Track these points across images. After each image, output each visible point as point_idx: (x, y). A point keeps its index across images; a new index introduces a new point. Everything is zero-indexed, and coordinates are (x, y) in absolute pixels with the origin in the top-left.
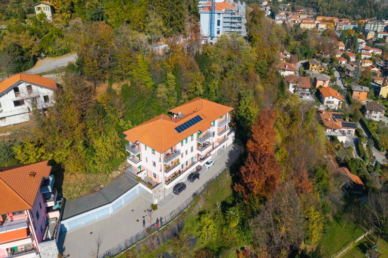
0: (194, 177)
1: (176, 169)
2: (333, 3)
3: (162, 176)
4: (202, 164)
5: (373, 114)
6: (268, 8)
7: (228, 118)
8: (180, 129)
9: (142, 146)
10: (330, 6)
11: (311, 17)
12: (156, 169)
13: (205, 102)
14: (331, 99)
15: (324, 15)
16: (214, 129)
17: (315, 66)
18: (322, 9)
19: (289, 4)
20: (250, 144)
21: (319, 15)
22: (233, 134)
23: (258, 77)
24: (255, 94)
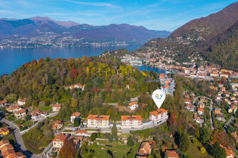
0: (160, 122)
1: (158, 119)
2: (231, 63)
3: (155, 120)
4: (162, 120)
5: (219, 118)
6: (194, 63)
7: (167, 113)
8: (158, 113)
9: (152, 115)
10: (229, 64)
11: (218, 69)
12: (154, 119)
13: (162, 109)
14: (200, 111)
15: (225, 68)
16: (164, 114)
17: (202, 99)
18: (224, 66)
19: (206, 62)
20: (171, 117)
21: (223, 68)
22: (168, 116)
23: (175, 105)
24: (173, 108)
